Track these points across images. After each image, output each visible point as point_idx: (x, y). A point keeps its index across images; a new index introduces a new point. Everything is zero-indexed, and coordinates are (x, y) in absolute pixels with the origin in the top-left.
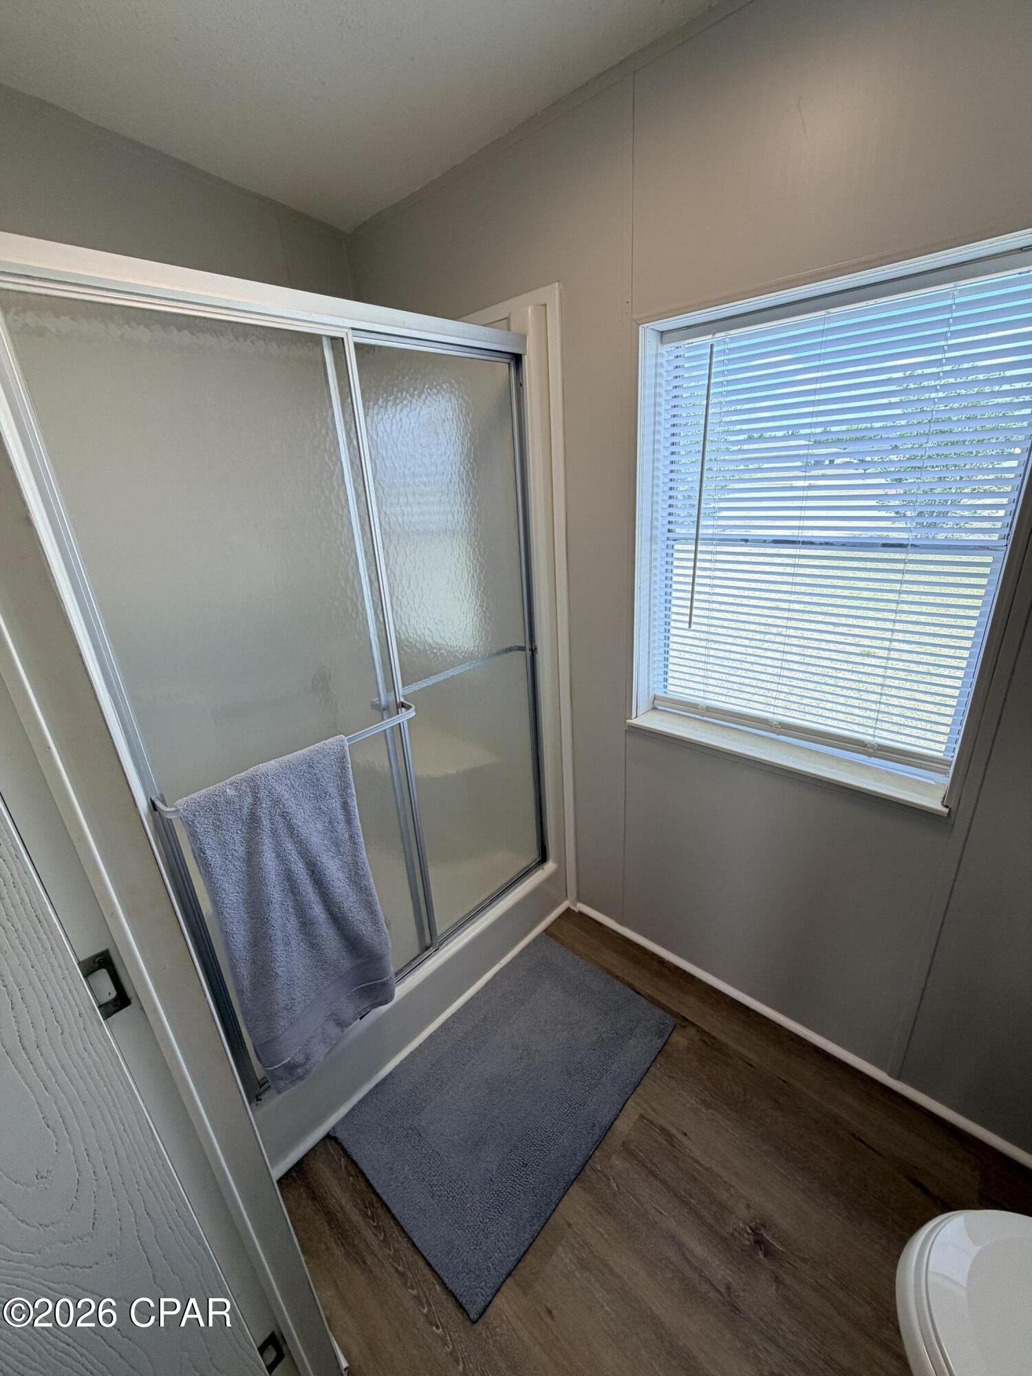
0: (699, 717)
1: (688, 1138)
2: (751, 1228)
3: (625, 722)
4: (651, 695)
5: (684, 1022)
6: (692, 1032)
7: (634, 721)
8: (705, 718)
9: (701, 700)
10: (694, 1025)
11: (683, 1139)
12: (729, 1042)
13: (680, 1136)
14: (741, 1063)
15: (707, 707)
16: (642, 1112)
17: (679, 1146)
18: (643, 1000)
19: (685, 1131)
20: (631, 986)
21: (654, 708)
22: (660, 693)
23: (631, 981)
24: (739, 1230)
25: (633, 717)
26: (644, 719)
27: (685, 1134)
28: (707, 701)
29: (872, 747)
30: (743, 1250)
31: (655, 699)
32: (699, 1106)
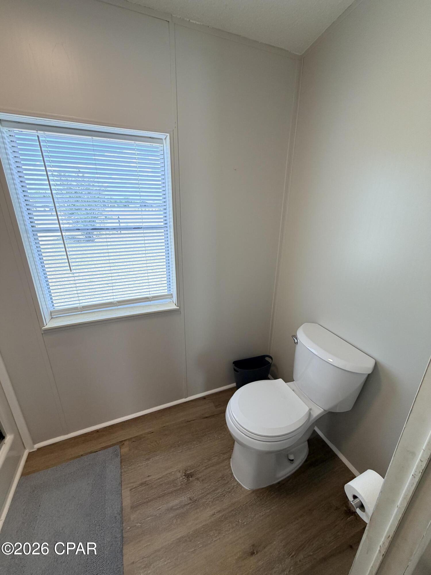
0: (80, 313)
1: (151, 476)
2: (184, 476)
3: (42, 329)
4: (49, 312)
5: (121, 443)
6: (126, 443)
7: (46, 327)
8: (83, 312)
9: (79, 305)
10: (125, 440)
11: (150, 478)
12: (141, 433)
13: (147, 479)
14: (149, 435)
15: (82, 306)
16: (129, 489)
17: (150, 482)
18: (100, 452)
19: (147, 476)
20: (91, 452)
21: (52, 318)
22: (52, 309)
23: (89, 451)
24: (182, 481)
25: (45, 325)
26: (50, 324)
27: (149, 476)
28: (81, 304)
29: (150, 298)
30: (186, 485)
31: (51, 313)
32: (147, 462)
